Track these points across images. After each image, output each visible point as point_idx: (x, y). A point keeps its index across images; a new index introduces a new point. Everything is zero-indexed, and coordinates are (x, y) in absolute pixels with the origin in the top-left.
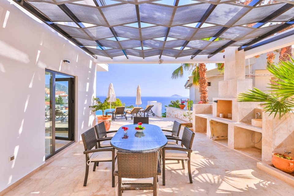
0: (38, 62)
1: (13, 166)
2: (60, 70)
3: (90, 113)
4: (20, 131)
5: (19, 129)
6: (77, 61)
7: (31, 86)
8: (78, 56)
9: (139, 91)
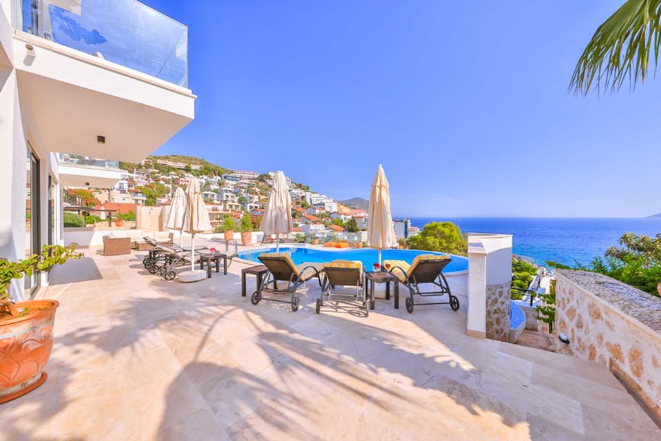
9: (378, 189)
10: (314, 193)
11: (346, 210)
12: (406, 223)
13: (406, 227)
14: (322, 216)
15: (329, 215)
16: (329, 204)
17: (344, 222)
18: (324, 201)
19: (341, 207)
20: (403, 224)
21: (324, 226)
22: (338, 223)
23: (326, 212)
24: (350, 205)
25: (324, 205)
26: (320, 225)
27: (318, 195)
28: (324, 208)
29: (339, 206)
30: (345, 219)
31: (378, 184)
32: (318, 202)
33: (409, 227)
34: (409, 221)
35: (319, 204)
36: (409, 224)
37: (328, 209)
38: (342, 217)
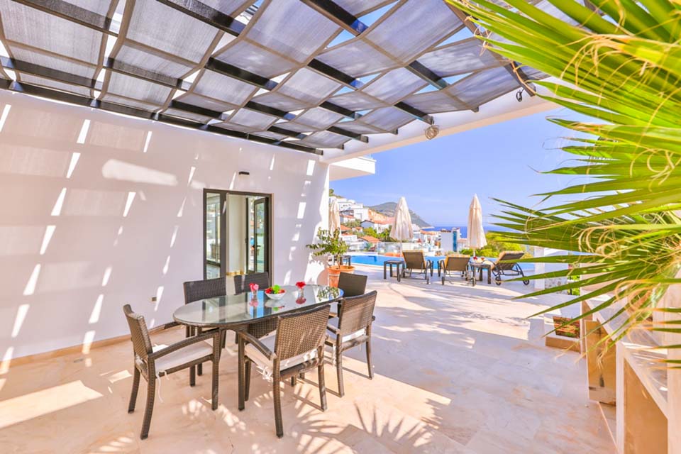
0: (191, 182)
1: (156, 309)
2: (231, 188)
3: (310, 258)
4: (165, 269)
5: (163, 268)
6: (271, 169)
7: (180, 214)
8: (273, 160)
9: (474, 210)
10: (340, 197)
11: (378, 217)
12: (455, 233)
13: (455, 238)
14: (351, 225)
15: (359, 224)
16: (359, 211)
17: (378, 233)
18: (353, 207)
19: (372, 213)
20: (451, 235)
21: (356, 236)
22: (372, 233)
23: (356, 220)
24: (382, 211)
25: (352, 211)
26: (352, 236)
27: (344, 200)
28: (353, 216)
29: (370, 213)
30: (379, 228)
31: (475, 207)
32: (346, 208)
33: (459, 238)
34: (458, 231)
35: (347, 211)
36: (459, 234)
37: (358, 217)
38: (376, 226)
